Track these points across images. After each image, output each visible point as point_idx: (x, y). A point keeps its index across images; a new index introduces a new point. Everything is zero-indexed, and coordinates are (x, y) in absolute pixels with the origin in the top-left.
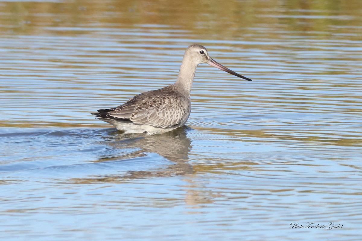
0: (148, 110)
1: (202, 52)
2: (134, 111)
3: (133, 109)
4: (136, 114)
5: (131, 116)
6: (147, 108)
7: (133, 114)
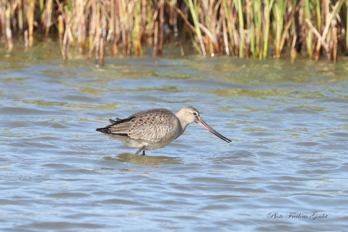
0: (143, 127)
1: (195, 114)
2: (131, 127)
3: (130, 126)
4: (132, 129)
5: (128, 131)
6: (142, 125)
7: (130, 129)
